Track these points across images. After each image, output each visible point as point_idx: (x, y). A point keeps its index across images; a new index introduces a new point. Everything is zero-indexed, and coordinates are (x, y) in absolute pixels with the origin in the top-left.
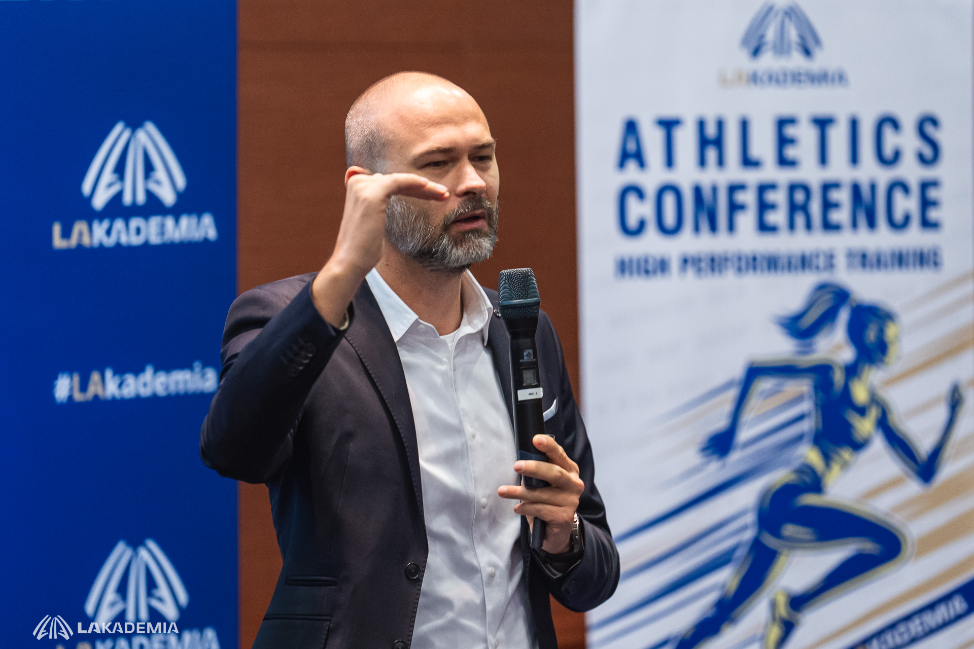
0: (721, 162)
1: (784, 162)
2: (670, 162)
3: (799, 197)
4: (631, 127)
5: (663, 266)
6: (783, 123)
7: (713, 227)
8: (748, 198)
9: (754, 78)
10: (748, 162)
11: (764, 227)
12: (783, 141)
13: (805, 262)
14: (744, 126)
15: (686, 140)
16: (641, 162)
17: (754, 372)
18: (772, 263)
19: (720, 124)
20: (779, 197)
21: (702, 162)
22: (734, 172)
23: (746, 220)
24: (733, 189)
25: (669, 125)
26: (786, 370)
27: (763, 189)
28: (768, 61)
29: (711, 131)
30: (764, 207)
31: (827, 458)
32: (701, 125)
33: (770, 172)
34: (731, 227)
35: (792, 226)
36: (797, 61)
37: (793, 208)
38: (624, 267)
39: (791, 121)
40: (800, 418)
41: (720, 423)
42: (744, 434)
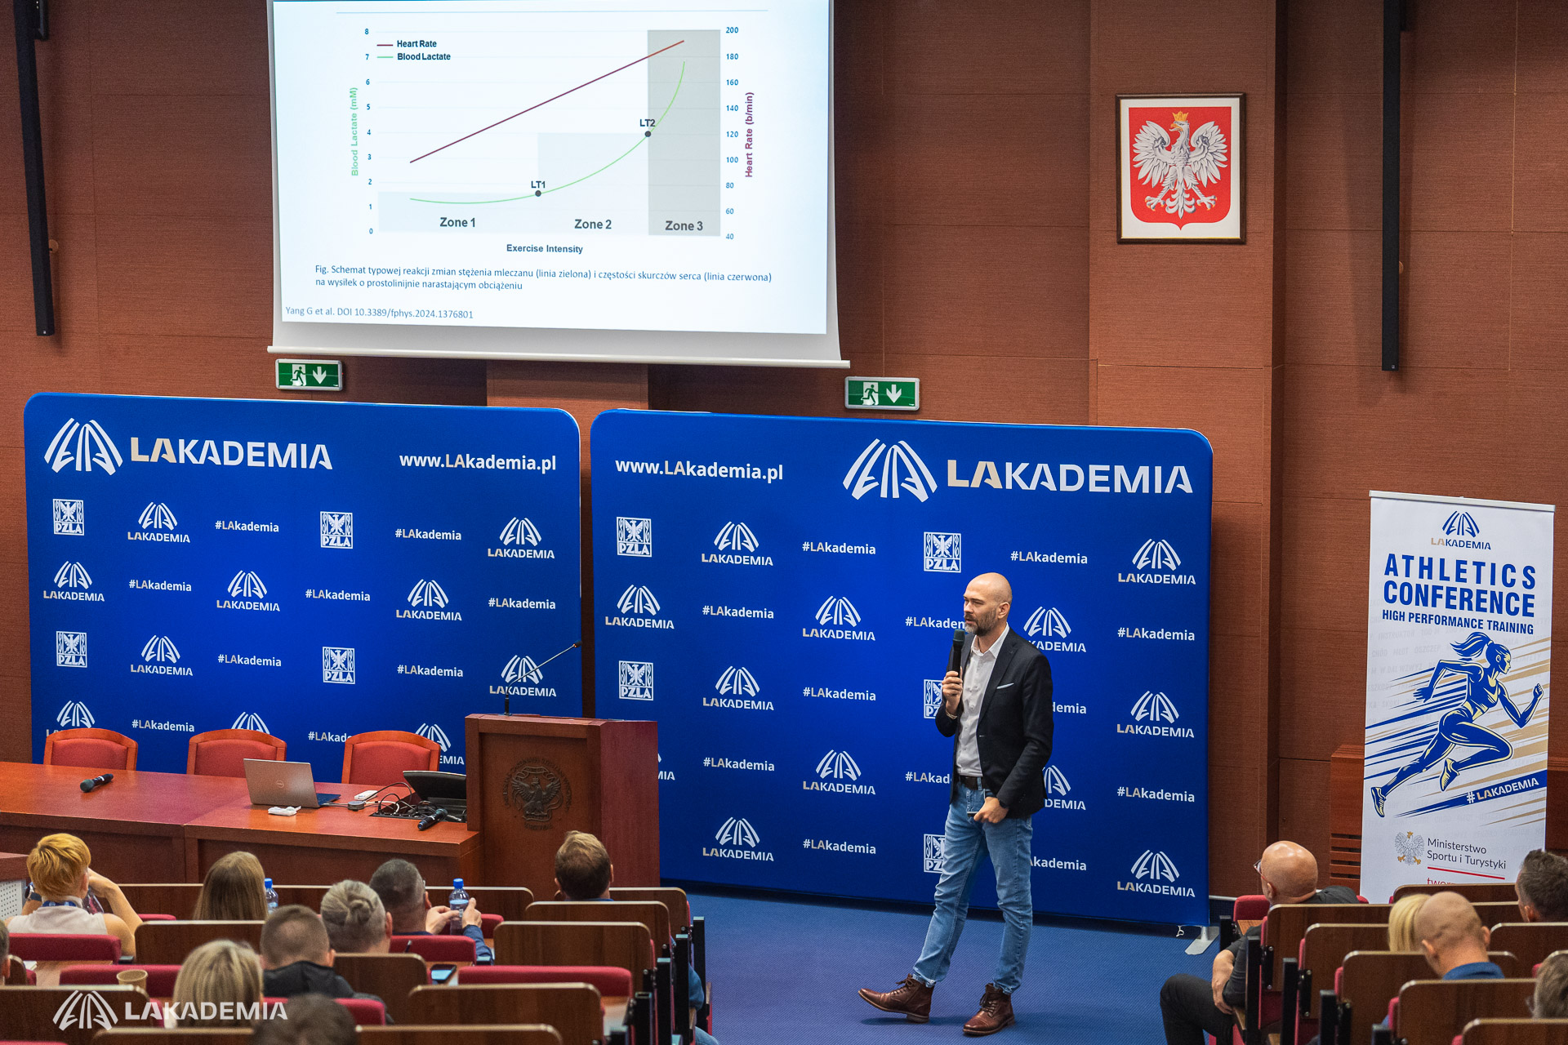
0: (1430, 577)
1: (1458, 579)
2: (1407, 575)
3: (1466, 595)
4: (1392, 557)
5: (1402, 616)
6: (1459, 563)
7: (1425, 604)
8: (1443, 592)
9: (1448, 542)
10: (1443, 577)
11: (1448, 606)
12: (1459, 571)
13: (1467, 623)
14: (1442, 561)
15: (1415, 566)
16: (1396, 574)
17: (1442, 666)
18: (1452, 621)
19: (1430, 560)
20: (1457, 594)
21: (1421, 576)
22: (1436, 580)
23: (1441, 602)
24: (1435, 588)
25: (1408, 558)
27: (1449, 589)
28: (1453, 536)
29: (1426, 563)
30: (1449, 597)
31: (1473, 706)
32: (1422, 559)
33: (1453, 583)
34: (1434, 605)
35: (1462, 608)
36: (1468, 537)
37: (1462, 599)
38: (1385, 614)
39: (1465, 562)
40: (1463, 688)
41: (1427, 685)
42: (1435, 692)
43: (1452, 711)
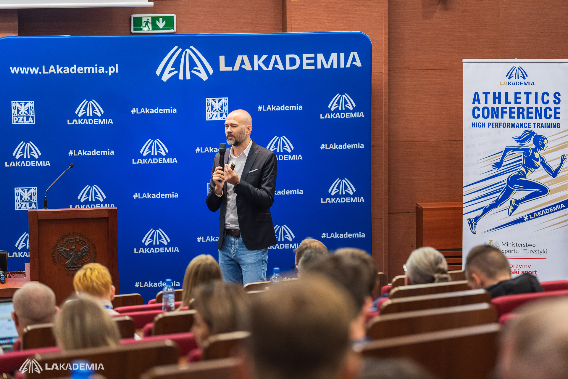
0: (499, 102)
1: (516, 102)
2: (486, 102)
4: (476, 94)
5: (484, 125)
6: (516, 94)
7: (497, 117)
8: (507, 110)
9: (509, 83)
10: (507, 102)
11: (510, 117)
12: (516, 98)
13: (522, 125)
14: (506, 94)
15: (490, 97)
16: (479, 103)
17: (507, 150)
18: (513, 125)
19: (500, 94)
20: (516, 110)
21: (494, 102)
22: (503, 104)
23: (506, 116)
24: (502, 108)
25: (486, 94)
26: (516, 149)
27: (511, 108)
28: (513, 80)
29: (497, 95)
30: (511, 113)
31: (526, 169)
32: (494, 94)
33: (513, 105)
34: (502, 117)
35: (518, 117)
36: (521, 79)
38: (473, 125)
39: (520, 93)
40: (521, 160)
41: (499, 161)
42: (504, 164)
43: (514, 173)
